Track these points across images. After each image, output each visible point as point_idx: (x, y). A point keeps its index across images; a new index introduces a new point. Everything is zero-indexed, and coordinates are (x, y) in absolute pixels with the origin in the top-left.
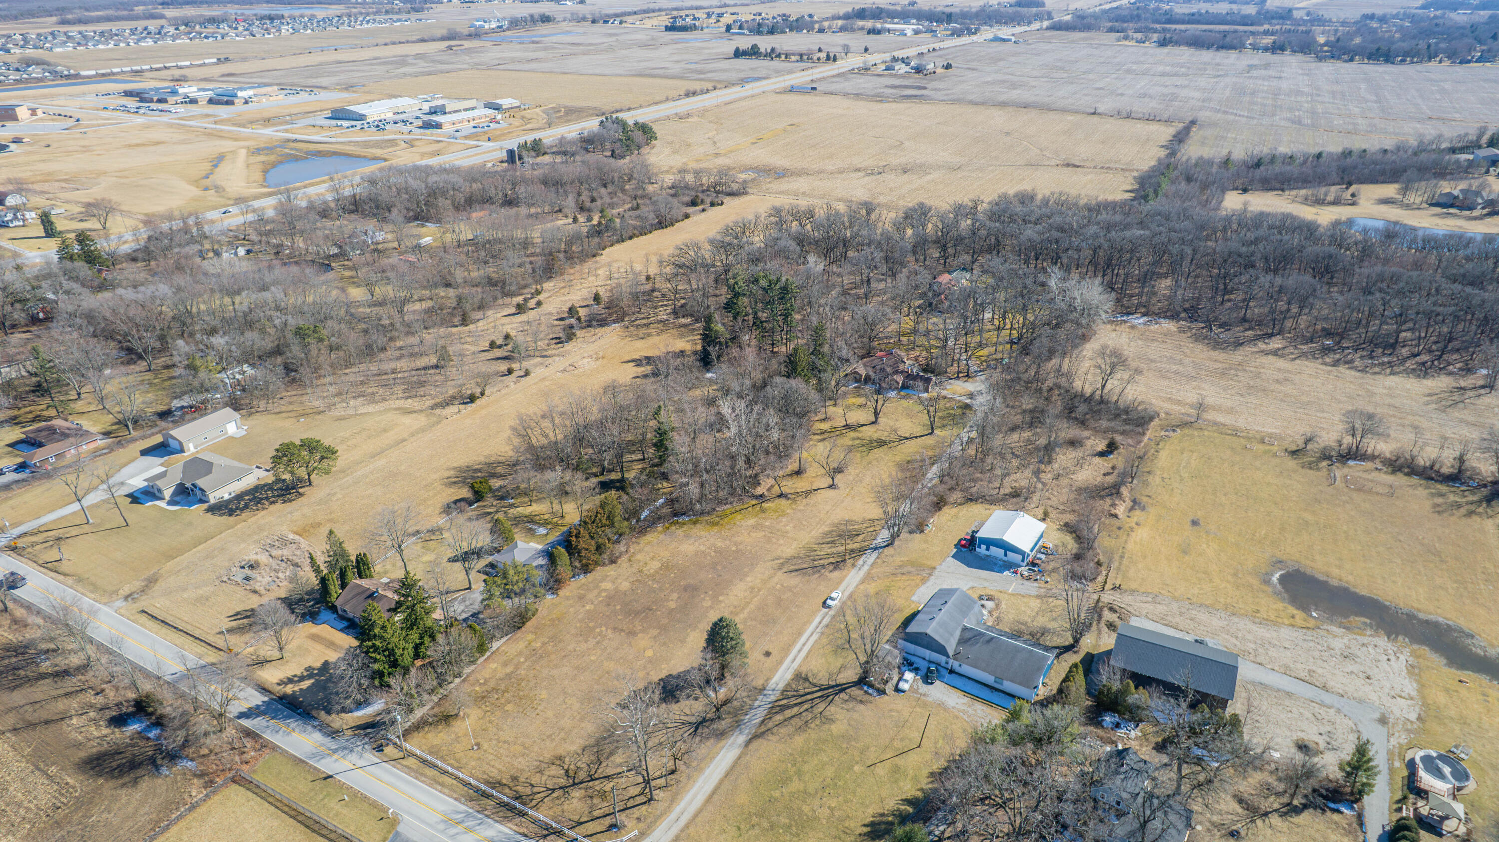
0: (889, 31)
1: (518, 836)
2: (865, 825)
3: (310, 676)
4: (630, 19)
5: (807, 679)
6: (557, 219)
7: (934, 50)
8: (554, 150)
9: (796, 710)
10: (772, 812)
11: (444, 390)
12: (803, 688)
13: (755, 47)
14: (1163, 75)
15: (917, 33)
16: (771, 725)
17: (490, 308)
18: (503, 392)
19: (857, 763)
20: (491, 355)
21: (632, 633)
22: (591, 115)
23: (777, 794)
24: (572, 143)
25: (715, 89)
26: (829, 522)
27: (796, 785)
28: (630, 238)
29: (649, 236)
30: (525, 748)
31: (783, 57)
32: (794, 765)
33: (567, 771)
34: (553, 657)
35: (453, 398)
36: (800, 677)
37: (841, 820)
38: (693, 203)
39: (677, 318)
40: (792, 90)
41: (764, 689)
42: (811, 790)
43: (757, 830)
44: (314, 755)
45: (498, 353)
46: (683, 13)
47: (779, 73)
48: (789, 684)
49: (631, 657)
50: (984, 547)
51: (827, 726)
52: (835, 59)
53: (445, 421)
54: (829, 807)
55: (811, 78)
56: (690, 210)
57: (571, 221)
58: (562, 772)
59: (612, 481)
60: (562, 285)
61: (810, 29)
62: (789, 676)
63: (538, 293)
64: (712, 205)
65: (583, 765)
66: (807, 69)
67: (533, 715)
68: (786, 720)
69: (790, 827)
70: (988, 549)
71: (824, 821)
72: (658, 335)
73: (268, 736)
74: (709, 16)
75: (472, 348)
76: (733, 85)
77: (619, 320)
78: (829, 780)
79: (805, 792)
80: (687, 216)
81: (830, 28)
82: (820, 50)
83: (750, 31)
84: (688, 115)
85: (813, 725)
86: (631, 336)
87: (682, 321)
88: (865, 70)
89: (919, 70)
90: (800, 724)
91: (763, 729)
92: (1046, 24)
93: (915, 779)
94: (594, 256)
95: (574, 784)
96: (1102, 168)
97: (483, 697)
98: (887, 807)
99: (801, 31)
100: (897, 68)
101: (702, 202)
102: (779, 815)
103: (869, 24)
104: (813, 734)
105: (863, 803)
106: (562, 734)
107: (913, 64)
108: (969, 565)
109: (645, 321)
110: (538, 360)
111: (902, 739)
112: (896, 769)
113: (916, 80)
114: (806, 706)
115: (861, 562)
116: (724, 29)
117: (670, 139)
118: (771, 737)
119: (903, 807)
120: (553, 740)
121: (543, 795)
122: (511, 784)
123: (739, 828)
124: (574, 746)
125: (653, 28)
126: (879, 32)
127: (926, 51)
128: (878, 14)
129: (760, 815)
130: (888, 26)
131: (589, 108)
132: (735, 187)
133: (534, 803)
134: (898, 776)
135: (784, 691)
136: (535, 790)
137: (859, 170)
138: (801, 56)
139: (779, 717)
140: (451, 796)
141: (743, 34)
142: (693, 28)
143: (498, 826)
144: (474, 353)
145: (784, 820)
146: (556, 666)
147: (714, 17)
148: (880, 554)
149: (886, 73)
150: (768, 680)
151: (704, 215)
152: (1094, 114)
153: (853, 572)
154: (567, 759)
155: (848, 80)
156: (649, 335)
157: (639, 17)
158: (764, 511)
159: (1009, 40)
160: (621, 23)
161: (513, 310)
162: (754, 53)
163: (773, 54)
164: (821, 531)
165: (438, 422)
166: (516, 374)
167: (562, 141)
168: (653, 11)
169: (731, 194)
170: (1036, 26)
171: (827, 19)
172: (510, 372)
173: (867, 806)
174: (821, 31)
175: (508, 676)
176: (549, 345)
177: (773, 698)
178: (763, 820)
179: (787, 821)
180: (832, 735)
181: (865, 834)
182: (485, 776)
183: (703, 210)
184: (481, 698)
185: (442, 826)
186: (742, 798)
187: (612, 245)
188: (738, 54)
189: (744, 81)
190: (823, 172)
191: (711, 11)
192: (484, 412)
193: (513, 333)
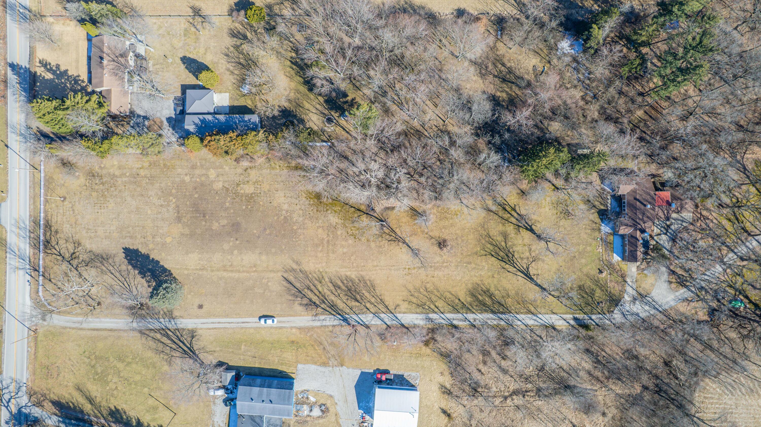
1: (28, 259)
2: (115, 407)
3: (54, 73)
5: (193, 337)
9: (168, 342)
10: (101, 362)
12: (186, 338)
16: (152, 334)
19: (149, 389)
21: (179, 219)
23: (112, 359)
26: (363, 273)
27: (120, 366)
30: (76, 223)
32: (132, 359)
33: (74, 253)
34: (139, 189)
36: (193, 334)
37: (112, 395)
41: (174, 319)
42: (122, 375)
43: (87, 361)
44: (13, 127)
48: (184, 330)
49: (161, 231)
51: (165, 363)
54: (116, 387)
58: (72, 251)
62: (190, 327)
65: (81, 258)
67: (96, 211)
68: (158, 340)
69: (97, 374)
71: (108, 388)
73: (9, 92)
78: (132, 380)
79: (119, 372)
85: (162, 356)
90: (160, 349)
91: (147, 332)
93: (154, 420)
95: (69, 262)
97: (93, 176)
98: (130, 413)
102: (100, 366)
104: (156, 359)
105: (127, 401)
106: (92, 235)
111: (175, 404)
112: (155, 409)
114: (174, 346)
115: (322, 317)
118: (144, 339)
119: (134, 421)
120: (87, 232)
121: (55, 252)
122: (53, 233)
123: (84, 352)
124: (88, 245)
129: (96, 358)
133: (49, 251)
134: (151, 410)
135: (178, 330)
136: (56, 247)
139: (158, 336)
140: (30, 212)
143: (28, 246)
145: (99, 370)
146: (133, 196)
148: (340, 325)
150: (182, 317)
153: (310, 318)
154: (80, 248)
173: (126, 404)
175: (114, 176)
177: (170, 326)
178: (94, 360)
179: (99, 371)
180: (160, 369)
181: (110, 409)
182: (50, 218)
184: (92, 175)
185: (13, 222)
186: (100, 345)
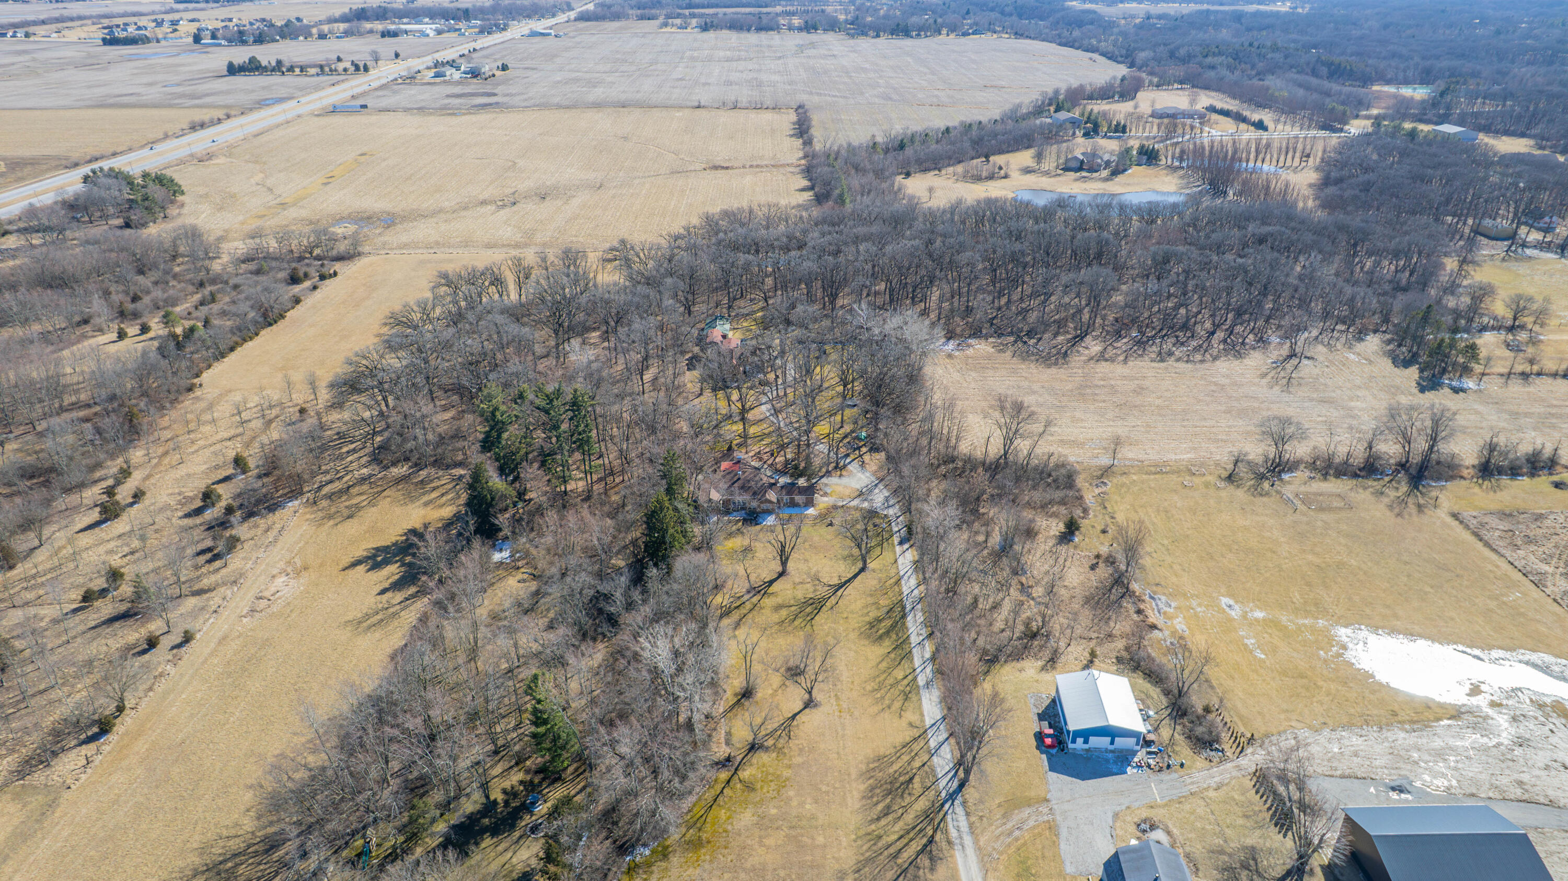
0: (406, 32)
4: (41, 30)
6: (84, 337)
7: (475, 50)
8: (22, 225)
11: (28, 722)
13: (252, 60)
14: (728, 60)
15: (439, 32)
17: (43, 521)
18: (160, 687)
20: (93, 616)
22: (57, 167)
24: (50, 210)
25: (228, 116)
26: (854, 773)
28: (232, 349)
29: (257, 341)
31: (297, 71)
35: (57, 735)
38: (294, 280)
39: (386, 468)
40: (334, 110)
45: (105, 608)
46: (120, 21)
47: (306, 91)
50: (1080, 741)
52: (366, 69)
53: (66, 795)
55: (350, 93)
56: (297, 289)
57: (114, 336)
59: (473, 819)
60: (160, 450)
61: (308, 35)
63: (125, 473)
64: (323, 277)
66: (338, 83)
70: (1086, 742)
72: (371, 504)
74: (159, 24)
75: (49, 612)
76: (251, 110)
77: (295, 493)
80: (297, 301)
81: (330, 32)
82: (339, 59)
83: (230, 41)
84: (210, 156)
86: (330, 517)
87: (396, 471)
88: (411, 79)
89: (475, 74)
92: (572, 15)
94: (190, 389)
96: (751, 166)
99: (296, 37)
100: (448, 73)
101: (306, 275)
103: (379, 26)
107: (463, 68)
108: (1083, 777)
109: (337, 486)
110: (191, 602)
113: (474, 86)
115: (953, 833)
116: (191, 39)
117: (202, 190)
125: (81, 41)
126: (394, 34)
127: (466, 52)
128: (382, 14)
130: (403, 27)
131: (48, 158)
132: (342, 247)
137: (484, 203)
138: (321, 67)
141: (220, 45)
142: (145, 40)
144: (55, 621)
147: (166, 24)
148: (964, 804)
149: (438, 80)
151: (318, 294)
152: (699, 107)
153: (959, 856)
155: (395, 92)
156: (358, 507)
157: (54, 27)
158: (749, 787)
159: (549, 34)
160: (27, 35)
161: (95, 515)
162: (253, 67)
163: (278, 68)
164: (856, 795)
165: (52, 805)
166: (166, 642)
167: (32, 212)
168: (72, 19)
169: (340, 258)
170: (561, 18)
171: (321, 23)
172: (152, 643)
174: (322, 36)
176: (197, 567)
183: (315, 288)
187: (209, 366)
188: (233, 70)
189: (261, 104)
190: (441, 211)
191: (159, 17)
192: (141, 746)
193: (116, 561)
